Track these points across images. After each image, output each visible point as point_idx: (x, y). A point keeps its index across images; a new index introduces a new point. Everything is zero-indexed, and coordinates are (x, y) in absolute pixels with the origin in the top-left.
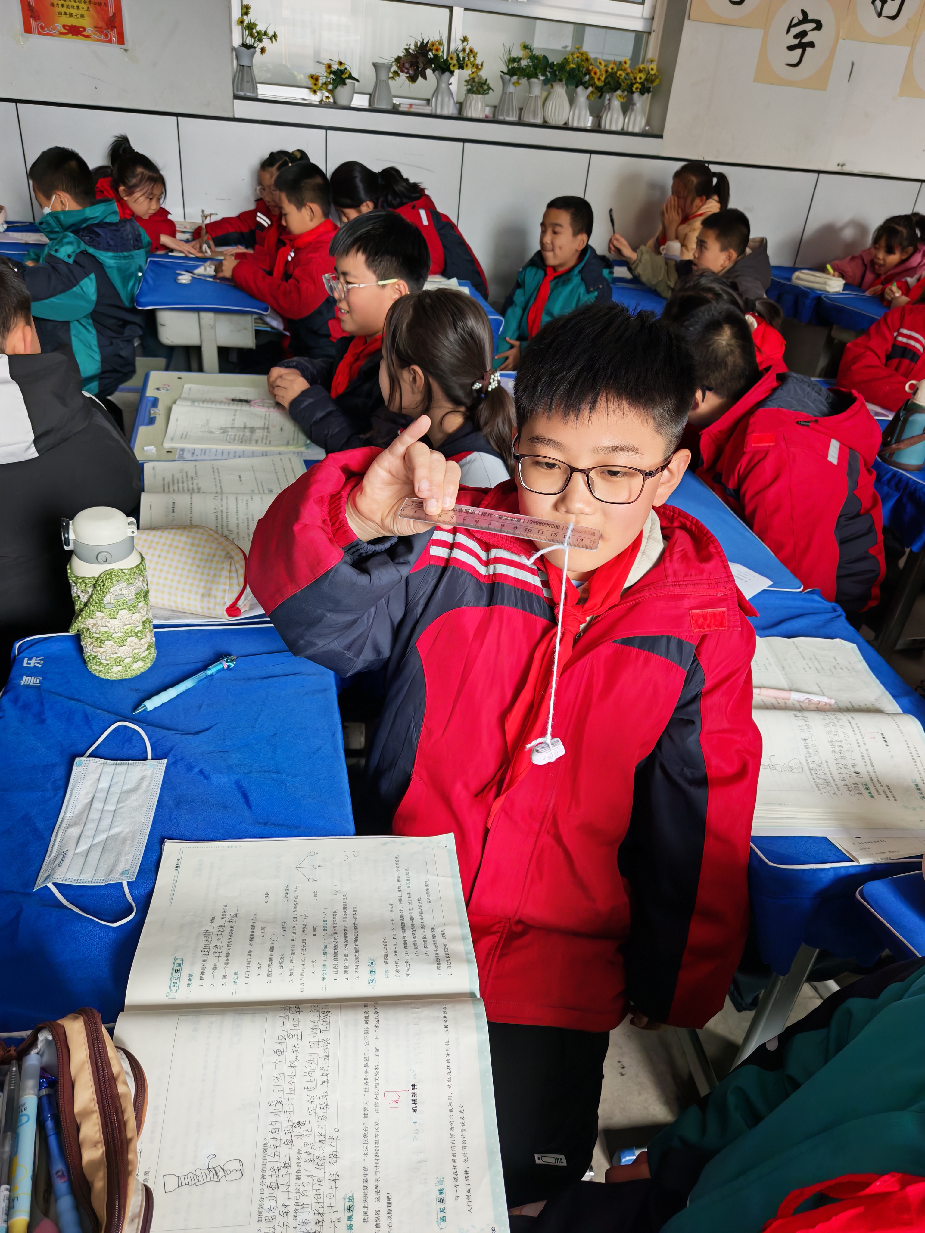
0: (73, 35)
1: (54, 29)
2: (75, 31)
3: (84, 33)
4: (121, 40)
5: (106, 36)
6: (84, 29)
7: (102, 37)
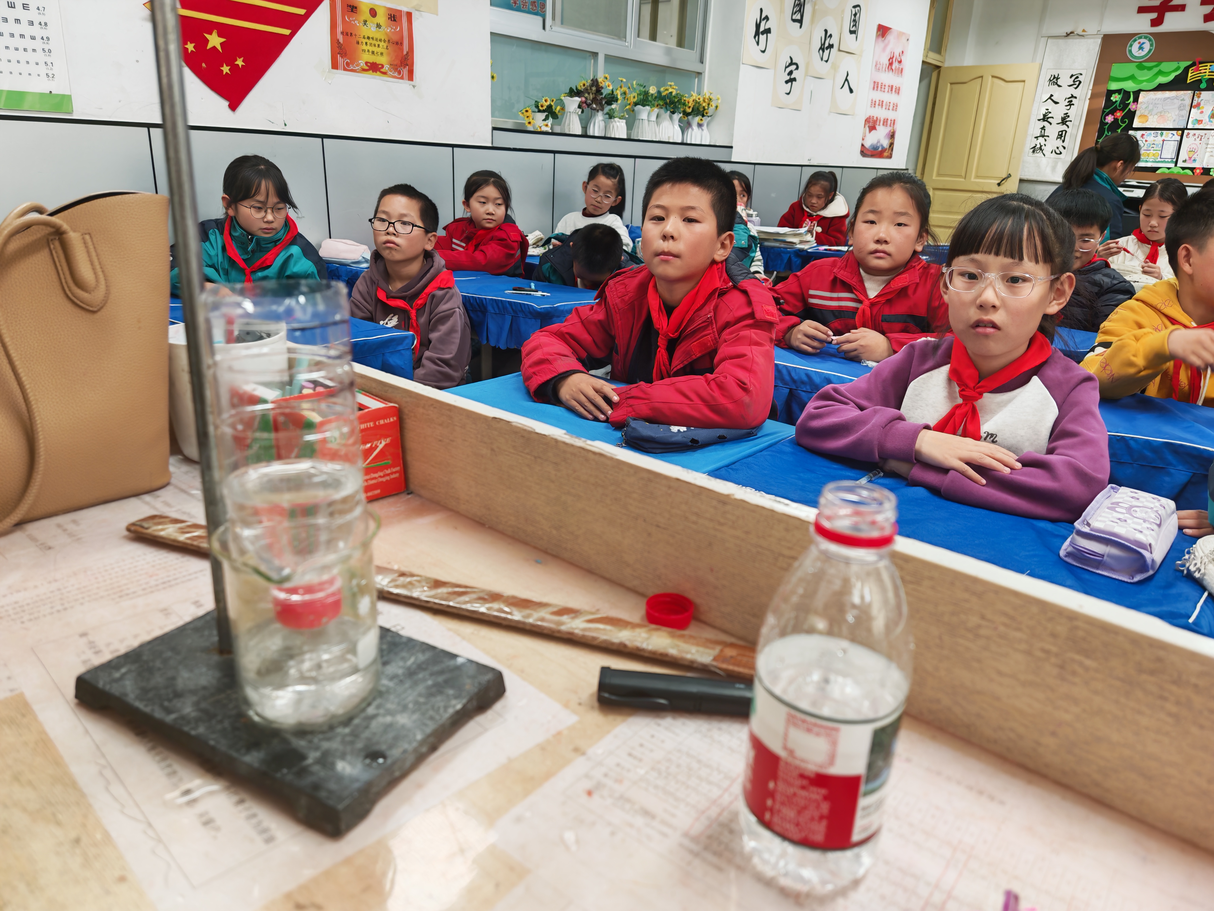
0: (373, 71)
1: (357, 65)
2: (374, 67)
3: (382, 70)
4: (411, 77)
5: (399, 73)
6: (383, 66)
7: (396, 74)
